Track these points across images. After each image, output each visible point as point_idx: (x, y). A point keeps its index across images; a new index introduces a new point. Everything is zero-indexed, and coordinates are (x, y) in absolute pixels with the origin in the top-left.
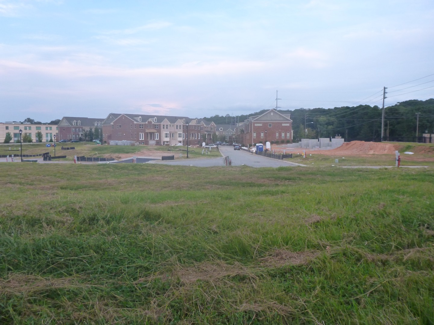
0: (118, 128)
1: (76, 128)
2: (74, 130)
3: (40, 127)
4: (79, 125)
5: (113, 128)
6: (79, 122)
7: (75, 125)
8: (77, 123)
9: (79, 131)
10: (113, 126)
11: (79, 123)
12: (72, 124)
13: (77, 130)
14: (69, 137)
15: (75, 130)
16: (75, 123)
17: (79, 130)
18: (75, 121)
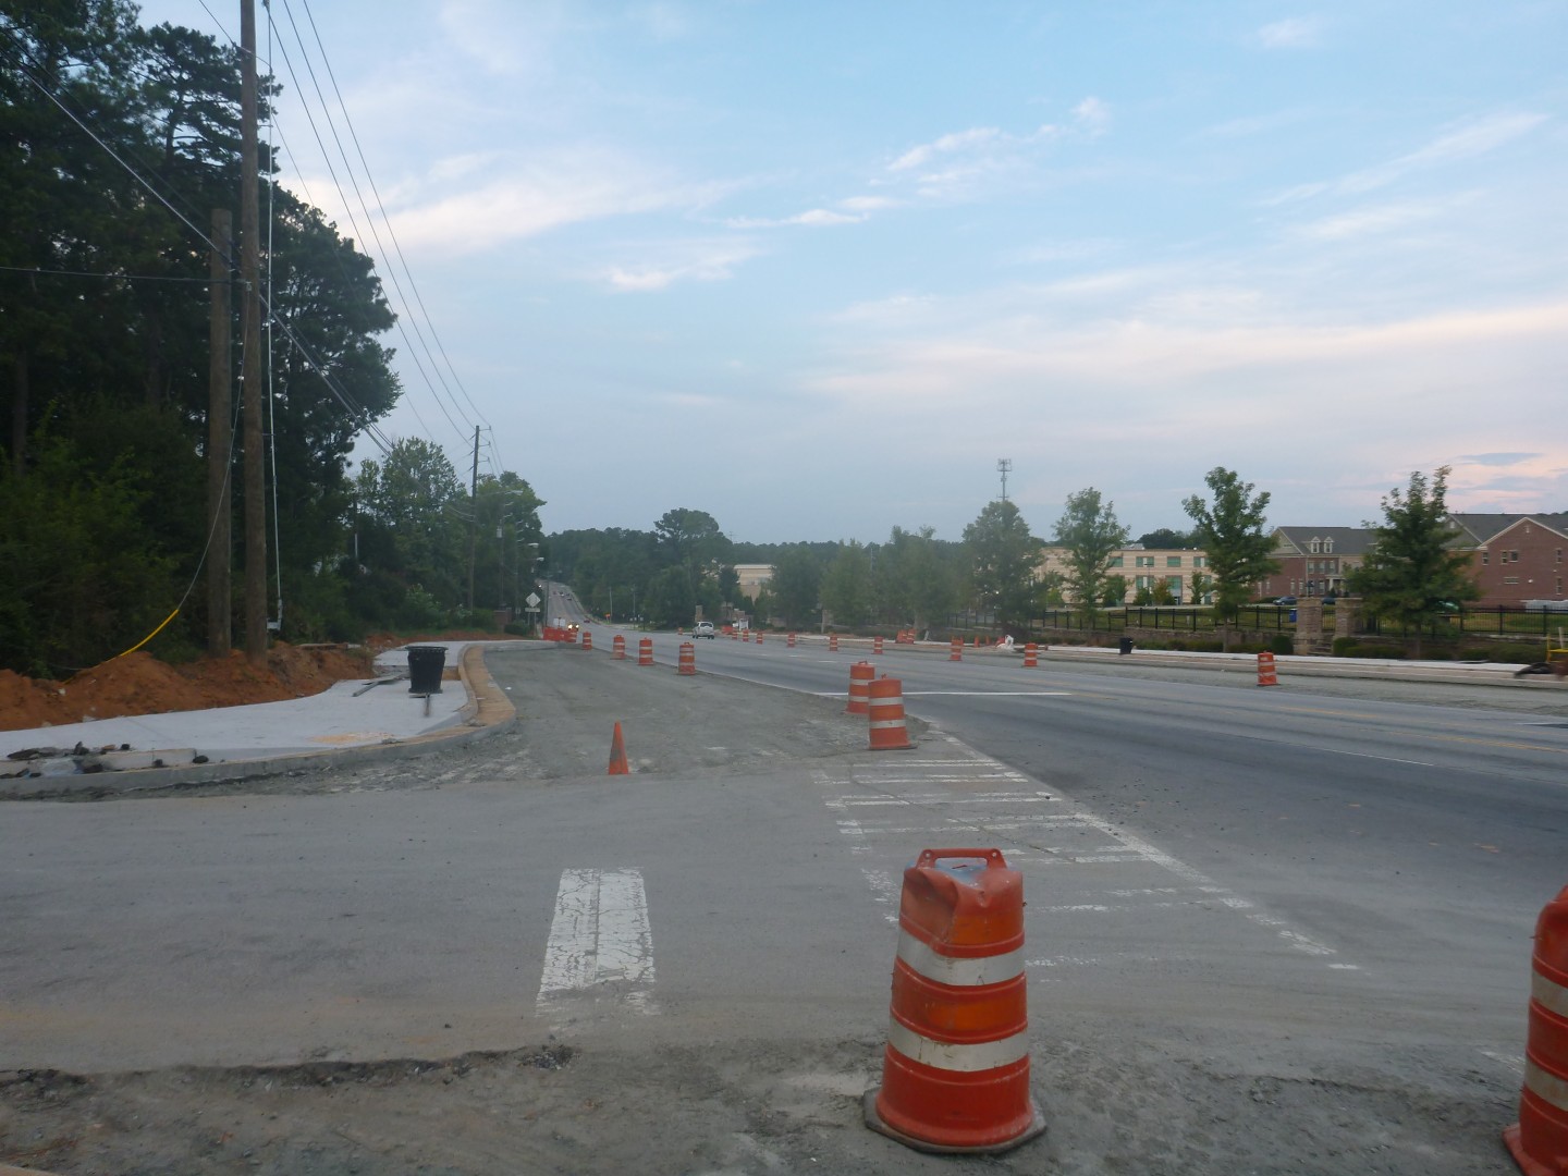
0: (1505, 561)
1: (1317, 561)
2: (1312, 566)
3: (1179, 558)
4: (1328, 550)
5: (1486, 561)
6: (1329, 540)
7: (1315, 550)
8: (1322, 544)
9: (1328, 570)
10: (1486, 554)
11: (1328, 545)
12: (1307, 551)
13: (1322, 566)
14: (1297, 586)
15: (1317, 565)
16: (1315, 545)
17: (1327, 565)
18: (1316, 540)
